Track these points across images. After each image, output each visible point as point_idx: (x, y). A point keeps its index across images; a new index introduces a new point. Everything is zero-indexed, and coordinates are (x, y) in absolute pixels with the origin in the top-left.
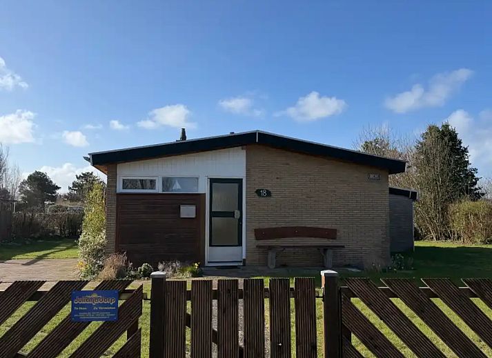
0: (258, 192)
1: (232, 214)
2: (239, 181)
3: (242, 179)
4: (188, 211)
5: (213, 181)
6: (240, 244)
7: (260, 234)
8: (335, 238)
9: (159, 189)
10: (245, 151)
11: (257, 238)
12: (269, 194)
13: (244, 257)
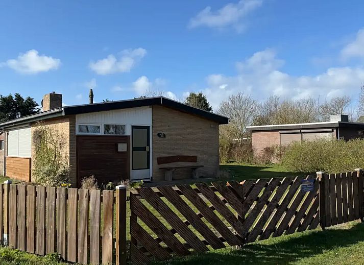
0: (159, 135)
1: (144, 149)
2: (148, 128)
3: (149, 127)
4: (122, 147)
5: (133, 127)
6: (148, 168)
7: (160, 161)
8: (196, 162)
9: (102, 132)
10: (151, 109)
11: (159, 163)
12: (165, 136)
13: (151, 176)
